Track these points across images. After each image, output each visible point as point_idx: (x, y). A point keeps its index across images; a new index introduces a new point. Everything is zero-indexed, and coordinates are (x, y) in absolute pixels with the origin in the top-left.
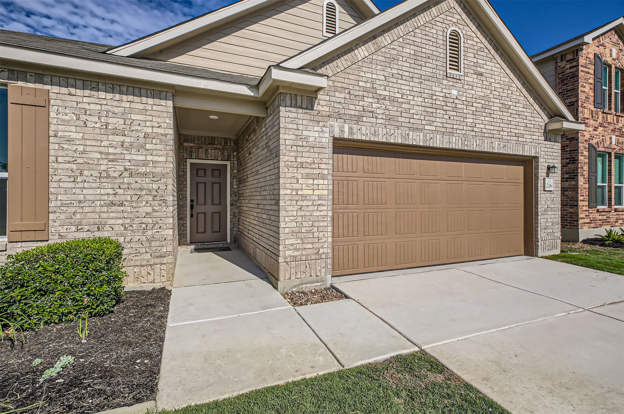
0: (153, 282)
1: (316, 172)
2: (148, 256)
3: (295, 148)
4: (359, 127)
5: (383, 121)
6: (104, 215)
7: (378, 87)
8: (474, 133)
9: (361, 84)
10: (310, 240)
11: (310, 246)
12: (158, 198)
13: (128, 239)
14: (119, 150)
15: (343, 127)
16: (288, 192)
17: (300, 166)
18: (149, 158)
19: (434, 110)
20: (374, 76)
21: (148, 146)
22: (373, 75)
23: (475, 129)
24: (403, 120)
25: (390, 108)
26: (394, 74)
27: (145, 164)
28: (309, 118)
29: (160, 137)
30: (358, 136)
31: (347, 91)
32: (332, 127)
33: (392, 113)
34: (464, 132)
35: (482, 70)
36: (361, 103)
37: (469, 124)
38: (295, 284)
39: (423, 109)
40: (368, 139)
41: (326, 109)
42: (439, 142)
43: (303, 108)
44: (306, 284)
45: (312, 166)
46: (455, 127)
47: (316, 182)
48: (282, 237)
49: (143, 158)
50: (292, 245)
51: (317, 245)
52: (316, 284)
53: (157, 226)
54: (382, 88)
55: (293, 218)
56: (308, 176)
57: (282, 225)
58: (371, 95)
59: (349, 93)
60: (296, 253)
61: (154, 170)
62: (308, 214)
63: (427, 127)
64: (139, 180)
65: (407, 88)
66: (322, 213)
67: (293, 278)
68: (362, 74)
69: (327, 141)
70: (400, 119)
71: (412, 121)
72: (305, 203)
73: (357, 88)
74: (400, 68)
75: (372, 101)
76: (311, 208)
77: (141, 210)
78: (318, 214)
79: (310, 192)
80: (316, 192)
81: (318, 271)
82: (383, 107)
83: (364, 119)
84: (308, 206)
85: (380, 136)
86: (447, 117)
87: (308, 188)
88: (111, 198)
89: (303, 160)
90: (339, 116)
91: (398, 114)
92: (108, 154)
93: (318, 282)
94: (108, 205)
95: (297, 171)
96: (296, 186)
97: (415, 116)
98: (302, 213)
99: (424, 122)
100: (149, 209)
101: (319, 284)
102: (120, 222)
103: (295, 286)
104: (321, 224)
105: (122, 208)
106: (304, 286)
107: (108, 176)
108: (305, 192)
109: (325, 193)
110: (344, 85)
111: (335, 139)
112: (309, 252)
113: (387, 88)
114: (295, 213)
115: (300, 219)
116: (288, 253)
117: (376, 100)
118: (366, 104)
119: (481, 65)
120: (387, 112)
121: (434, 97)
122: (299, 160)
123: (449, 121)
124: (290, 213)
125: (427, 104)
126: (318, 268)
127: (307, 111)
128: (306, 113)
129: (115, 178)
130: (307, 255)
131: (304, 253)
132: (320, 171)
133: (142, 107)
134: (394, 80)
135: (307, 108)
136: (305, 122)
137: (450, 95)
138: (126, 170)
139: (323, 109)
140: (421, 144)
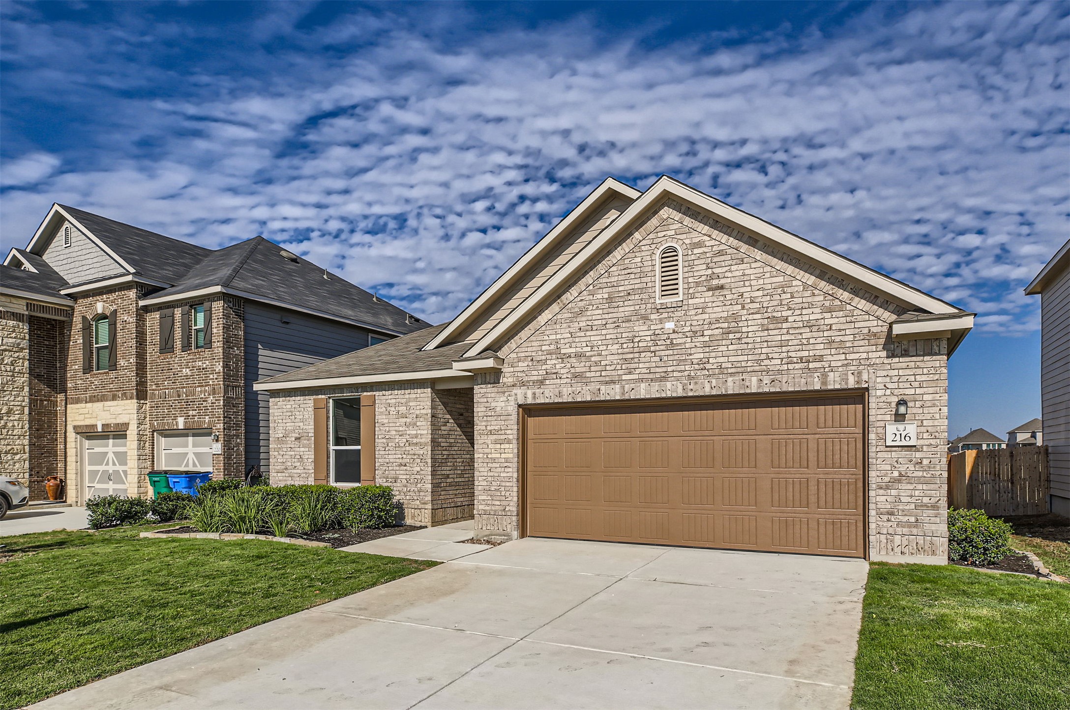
0: (421, 521)
1: (503, 437)
2: (418, 502)
3: (485, 418)
4: (542, 391)
5: (569, 381)
6: (397, 472)
7: (562, 346)
8: (706, 372)
9: (544, 348)
10: (498, 498)
11: (498, 503)
12: (423, 461)
13: (409, 489)
14: (403, 429)
15: (526, 394)
16: (481, 456)
17: (489, 433)
18: (419, 432)
19: (637, 355)
20: (559, 336)
21: (418, 424)
22: (557, 335)
23: (708, 366)
24: (593, 374)
25: (576, 365)
26: (582, 328)
27: (416, 436)
28: (496, 391)
29: (424, 416)
30: (541, 400)
31: (530, 359)
32: (516, 395)
33: (578, 370)
34: (686, 373)
35: (722, 281)
36: (544, 367)
37: (695, 361)
38: (486, 534)
39: (621, 357)
40: (551, 401)
41: (511, 380)
42: (643, 391)
43: (491, 384)
44: (494, 535)
45: (500, 432)
46: (670, 369)
47: (503, 446)
48: (476, 493)
49: (415, 432)
50: (484, 500)
51: (504, 503)
52: (503, 537)
53: (423, 481)
54: (568, 345)
55: (484, 478)
56: (496, 442)
57: (476, 483)
58: (554, 357)
59: (532, 360)
60: (487, 508)
61: (421, 441)
62: (496, 474)
63: (624, 377)
64: (413, 448)
65: (598, 338)
66: (508, 475)
67: (484, 528)
68: (546, 338)
69: (512, 409)
70: (588, 374)
71: (603, 374)
72: (495, 465)
73: (540, 353)
74: (590, 318)
75: (556, 362)
76: (499, 470)
77: (414, 469)
78: (505, 475)
79: (498, 455)
80: (503, 456)
81: (504, 526)
82: (569, 365)
83: (547, 382)
84: (496, 468)
85: (565, 397)
86: (658, 359)
87: (496, 452)
88: (401, 461)
89: (492, 428)
90: (523, 384)
91: (587, 369)
92: (399, 431)
93: (505, 536)
94: (399, 466)
95: (488, 437)
96: (487, 451)
97: (608, 368)
98: (492, 474)
99: (620, 372)
100: (418, 469)
101: (506, 538)
102: (405, 477)
103: (486, 536)
104: (508, 484)
105: (405, 468)
106: (493, 537)
107: (399, 447)
108: (494, 456)
109: (511, 456)
110: (527, 354)
111: (520, 406)
112: (497, 508)
113: (574, 345)
114: (485, 474)
115: (490, 479)
116: (481, 507)
117: (560, 360)
118: (548, 367)
119: (719, 274)
120: (573, 370)
121: (637, 340)
122: (489, 428)
123: (660, 364)
124: (482, 474)
125: (625, 350)
126: (505, 523)
127: (494, 385)
128: (493, 387)
129: (402, 447)
130: (495, 511)
131: (493, 508)
132: (506, 436)
133: (414, 396)
134: (582, 334)
135: (494, 383)
136: (493, 395)
137: (662, 330)
138: (407, 441)
139: (508, 380)
140: (618, 398)
